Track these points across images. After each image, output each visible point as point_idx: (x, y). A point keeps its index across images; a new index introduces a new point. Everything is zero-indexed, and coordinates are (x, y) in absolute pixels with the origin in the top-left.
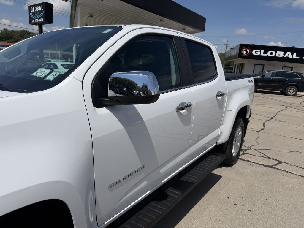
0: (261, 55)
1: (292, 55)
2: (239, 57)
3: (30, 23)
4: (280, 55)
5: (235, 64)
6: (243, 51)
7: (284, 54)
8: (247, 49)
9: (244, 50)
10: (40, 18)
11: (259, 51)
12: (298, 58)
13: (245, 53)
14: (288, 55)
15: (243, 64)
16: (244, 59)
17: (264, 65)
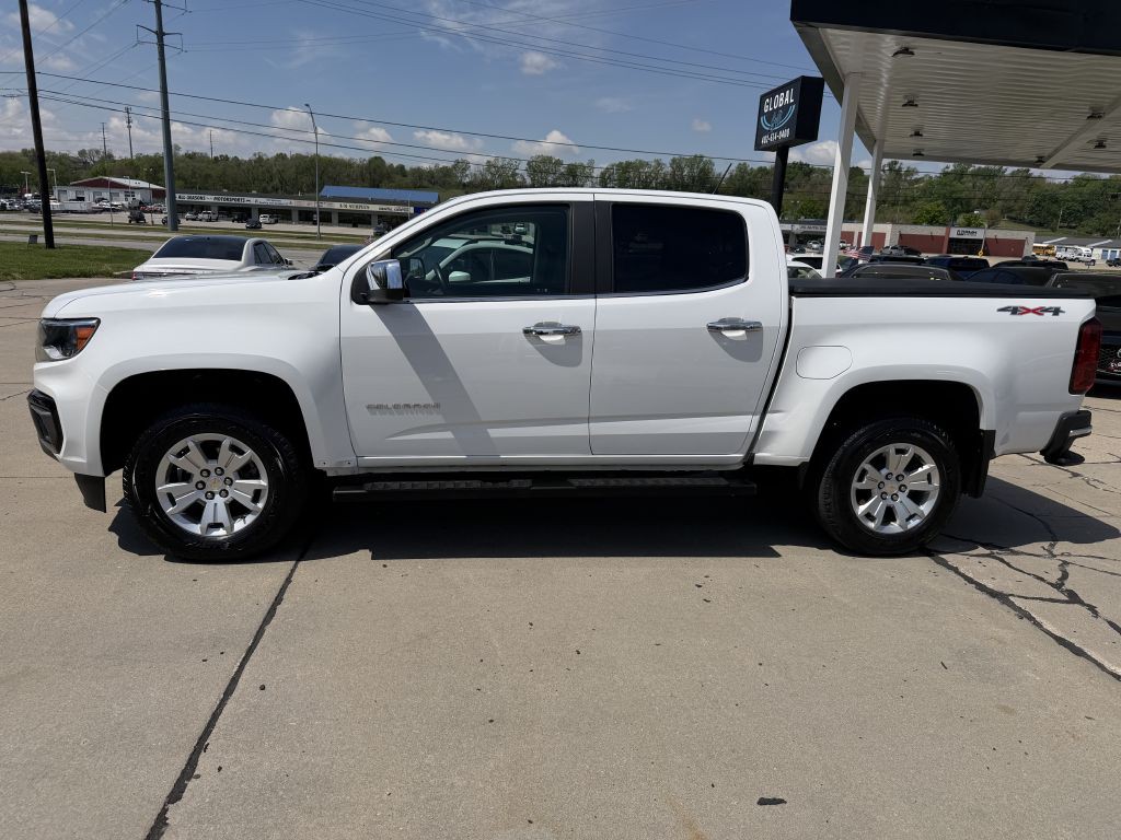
3: (759, 147)
10: (782, 129)
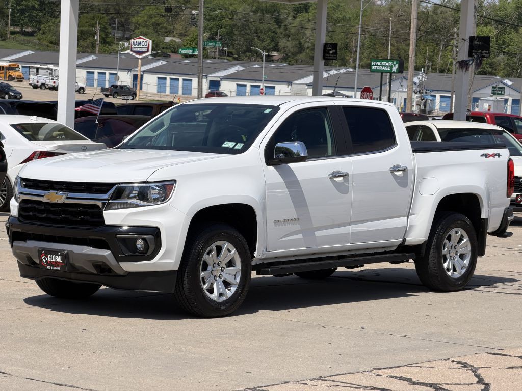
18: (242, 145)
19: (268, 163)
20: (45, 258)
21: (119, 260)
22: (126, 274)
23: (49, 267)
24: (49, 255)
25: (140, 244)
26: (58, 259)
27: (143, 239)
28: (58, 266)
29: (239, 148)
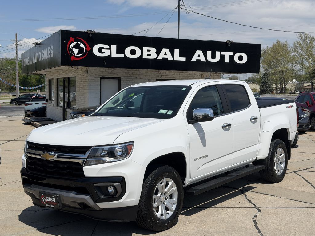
0: (113, 56)
1: (173, 54)
2: (63, 64)
4: (149, 55)
5: (50, 81)
6: (70, 47)
7: (158, 53)
8: (80, 43)
9: (72, 45)
11: (107, 47)
12: (184, 59)
13: (76, 53)
14: (165, 54)
15: (69, 78)
16: (75, 68)
17: (119, 80)
18: (172, 112)
19: (189, 123)
20: (44, 199)
21: (96, 201)
22: (101, 210)
23: (47, 205)
24: (47, 197)
25: (111, 190)
26: (52, 200)
27: (114, 186)
28: (53, 205)
29: (170, 114)
